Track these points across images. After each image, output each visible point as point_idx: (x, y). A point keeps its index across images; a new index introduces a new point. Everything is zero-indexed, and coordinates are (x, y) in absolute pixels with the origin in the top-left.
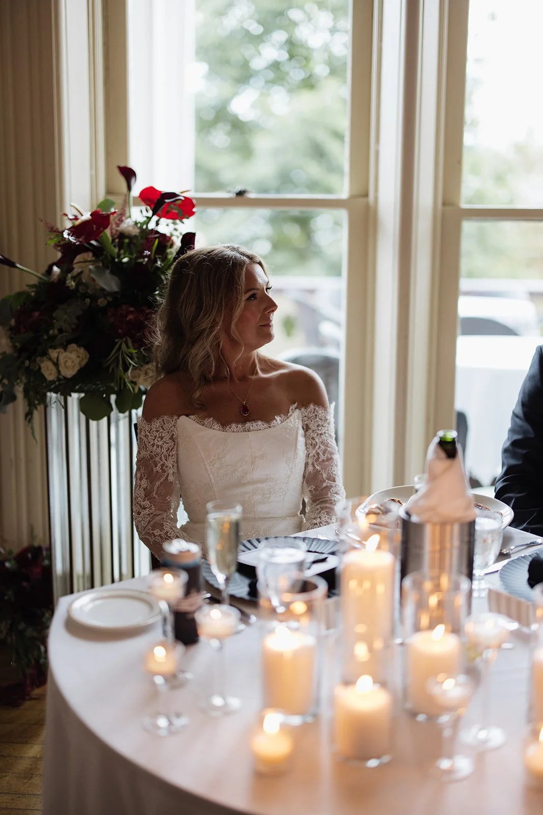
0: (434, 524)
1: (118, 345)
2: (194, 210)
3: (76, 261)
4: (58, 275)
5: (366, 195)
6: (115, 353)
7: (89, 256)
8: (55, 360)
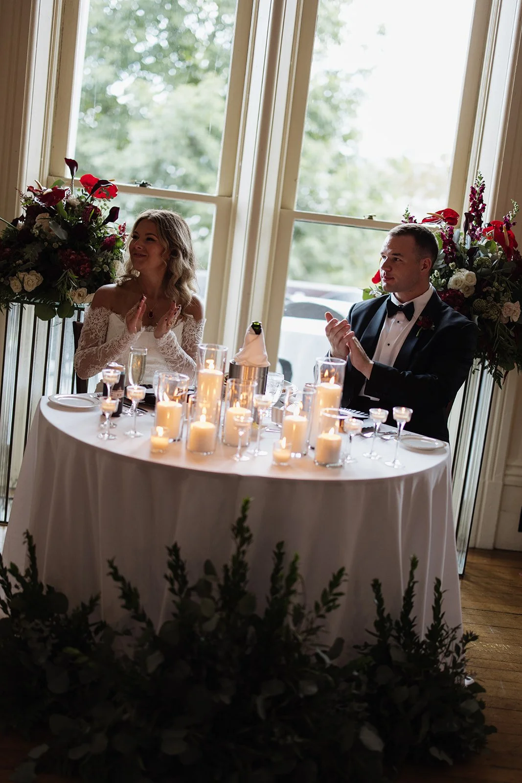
0: (246, 366)
1: (64, 273)
2: (117, 193)
3: (37, 218)
4: (22, 226)
5: (231, 196)
6: (63, 277)
7: (47, 215)
8: (21, 279)
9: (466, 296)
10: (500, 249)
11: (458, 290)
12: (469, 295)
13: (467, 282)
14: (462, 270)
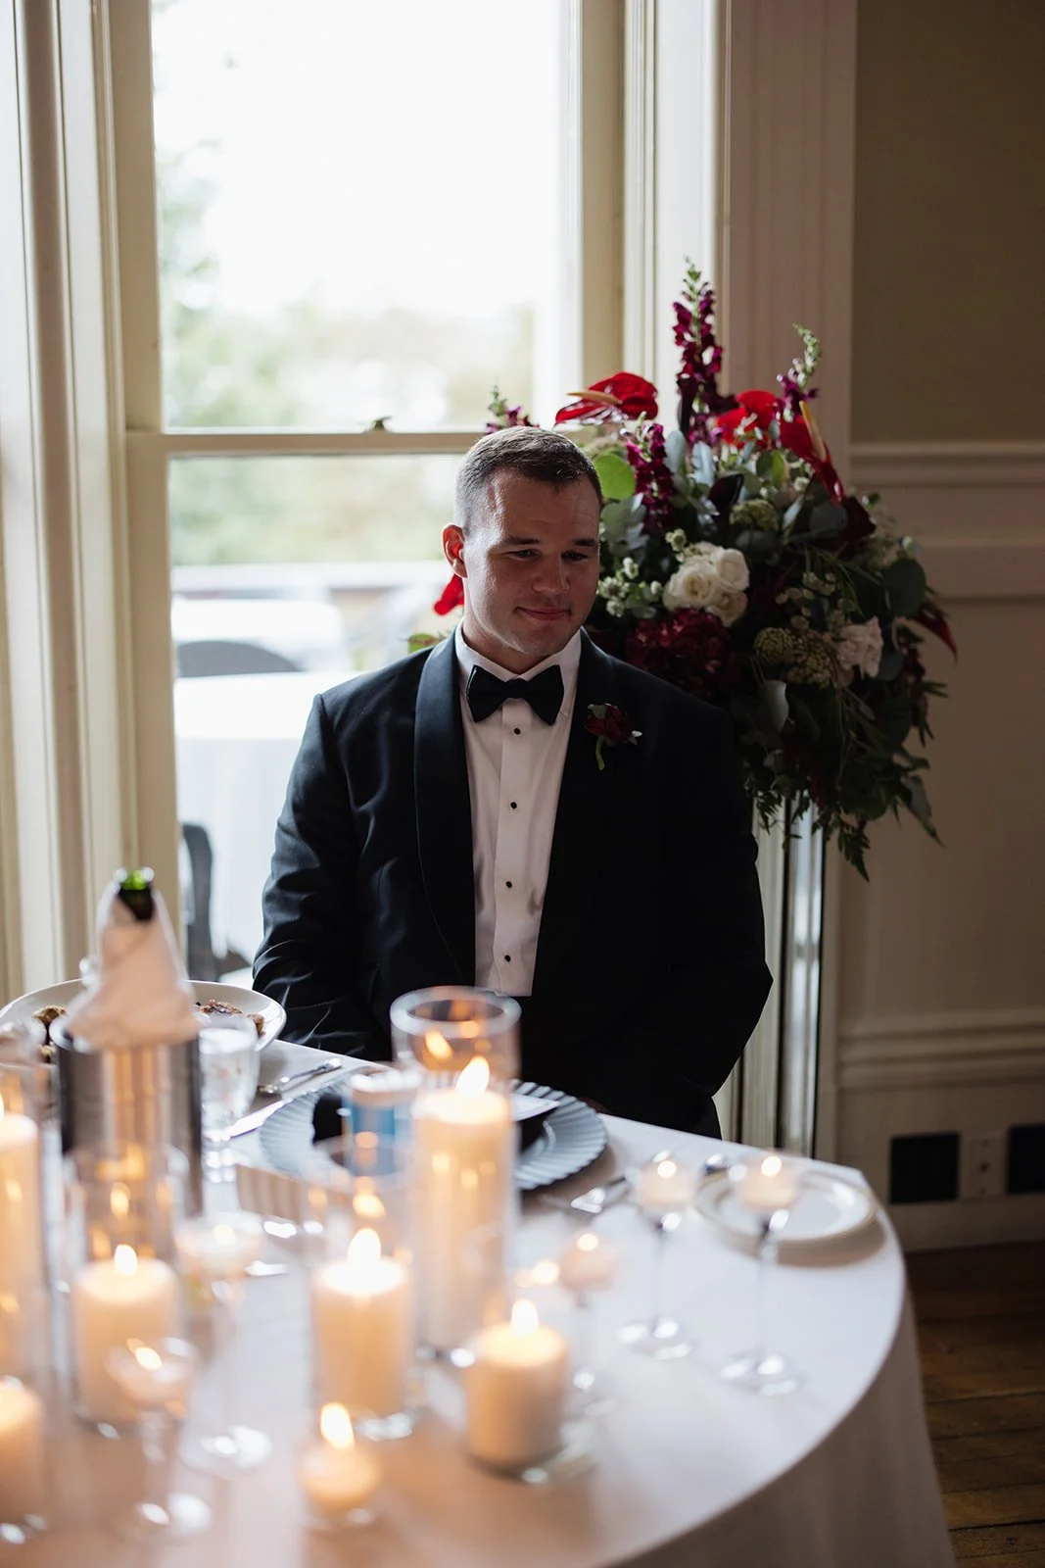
0: (118, 1052)
9: (727, 622)
10: (795, 473)
11: (702, 610)
12: (733, 619)
13: (723, 580)
14: (703, 546)
